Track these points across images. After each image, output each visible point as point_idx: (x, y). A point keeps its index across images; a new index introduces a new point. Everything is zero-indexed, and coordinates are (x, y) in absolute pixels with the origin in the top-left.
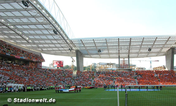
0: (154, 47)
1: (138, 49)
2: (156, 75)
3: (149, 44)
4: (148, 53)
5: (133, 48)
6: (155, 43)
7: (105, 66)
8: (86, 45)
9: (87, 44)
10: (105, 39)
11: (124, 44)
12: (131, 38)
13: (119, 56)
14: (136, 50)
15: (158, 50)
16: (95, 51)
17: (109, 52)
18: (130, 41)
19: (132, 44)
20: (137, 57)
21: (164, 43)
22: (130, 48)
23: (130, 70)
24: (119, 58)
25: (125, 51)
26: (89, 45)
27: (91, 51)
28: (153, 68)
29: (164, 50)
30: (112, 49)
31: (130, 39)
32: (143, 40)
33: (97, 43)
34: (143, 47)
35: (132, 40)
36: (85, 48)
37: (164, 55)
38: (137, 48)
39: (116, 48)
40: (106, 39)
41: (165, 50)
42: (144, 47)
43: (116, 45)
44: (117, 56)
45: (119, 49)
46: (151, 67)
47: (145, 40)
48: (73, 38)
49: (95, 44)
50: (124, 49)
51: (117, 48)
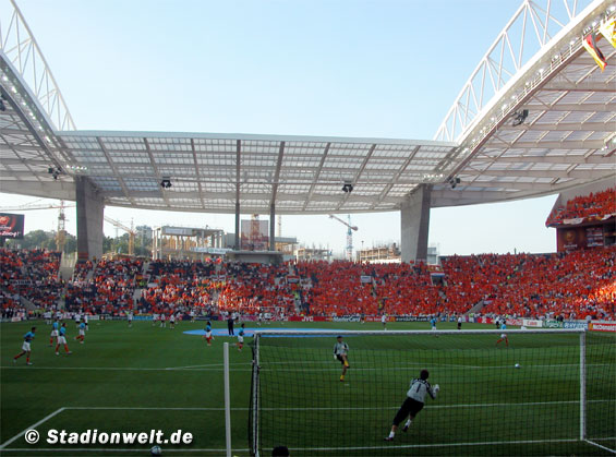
0: (362, 177)
1: (306, 181)
2: (365, 279)
3: (347, 166)
4: (342, 199)
5: (289, 178)
6: (368, 166)
7: (185, 238)
8: (115, 160)
9: (118, 154)
10: (189, 141)
11: (258, 163)
12: (283, 143)
13: (238, 204)
14: (298, 187)
15: (376, 189)
16: (149, 184)
17: (200, 186)
18: (281, 154)
19: (288, 164)
20: (304, 211)
21: (398, 167)
22: (277, 177)
23: (277, 258)
24: (238, 211)
25: (261, 186)
26: (127, 160)
27: (133, 183)
28: (358, 253)
29: (396, 189)
30: (215, 176)
31: (279, 144)
32: (326, 151)
33: (156, 151)
34: (324, 176)
35: (285, 150)
36: (110, 171)
37: (395, 208)
38: (304, 178)
39: (226, 176)
40: (192, 140)
41: (401, 190)
42: (330, 176)
43: (229, 162)
44: (231, 203)
45: (238, 179)
46: (351, 247)
47: (335, 152)
48: (66, 129)
49: (151, 157)
50: (256, 181)
51: (232, 176)
